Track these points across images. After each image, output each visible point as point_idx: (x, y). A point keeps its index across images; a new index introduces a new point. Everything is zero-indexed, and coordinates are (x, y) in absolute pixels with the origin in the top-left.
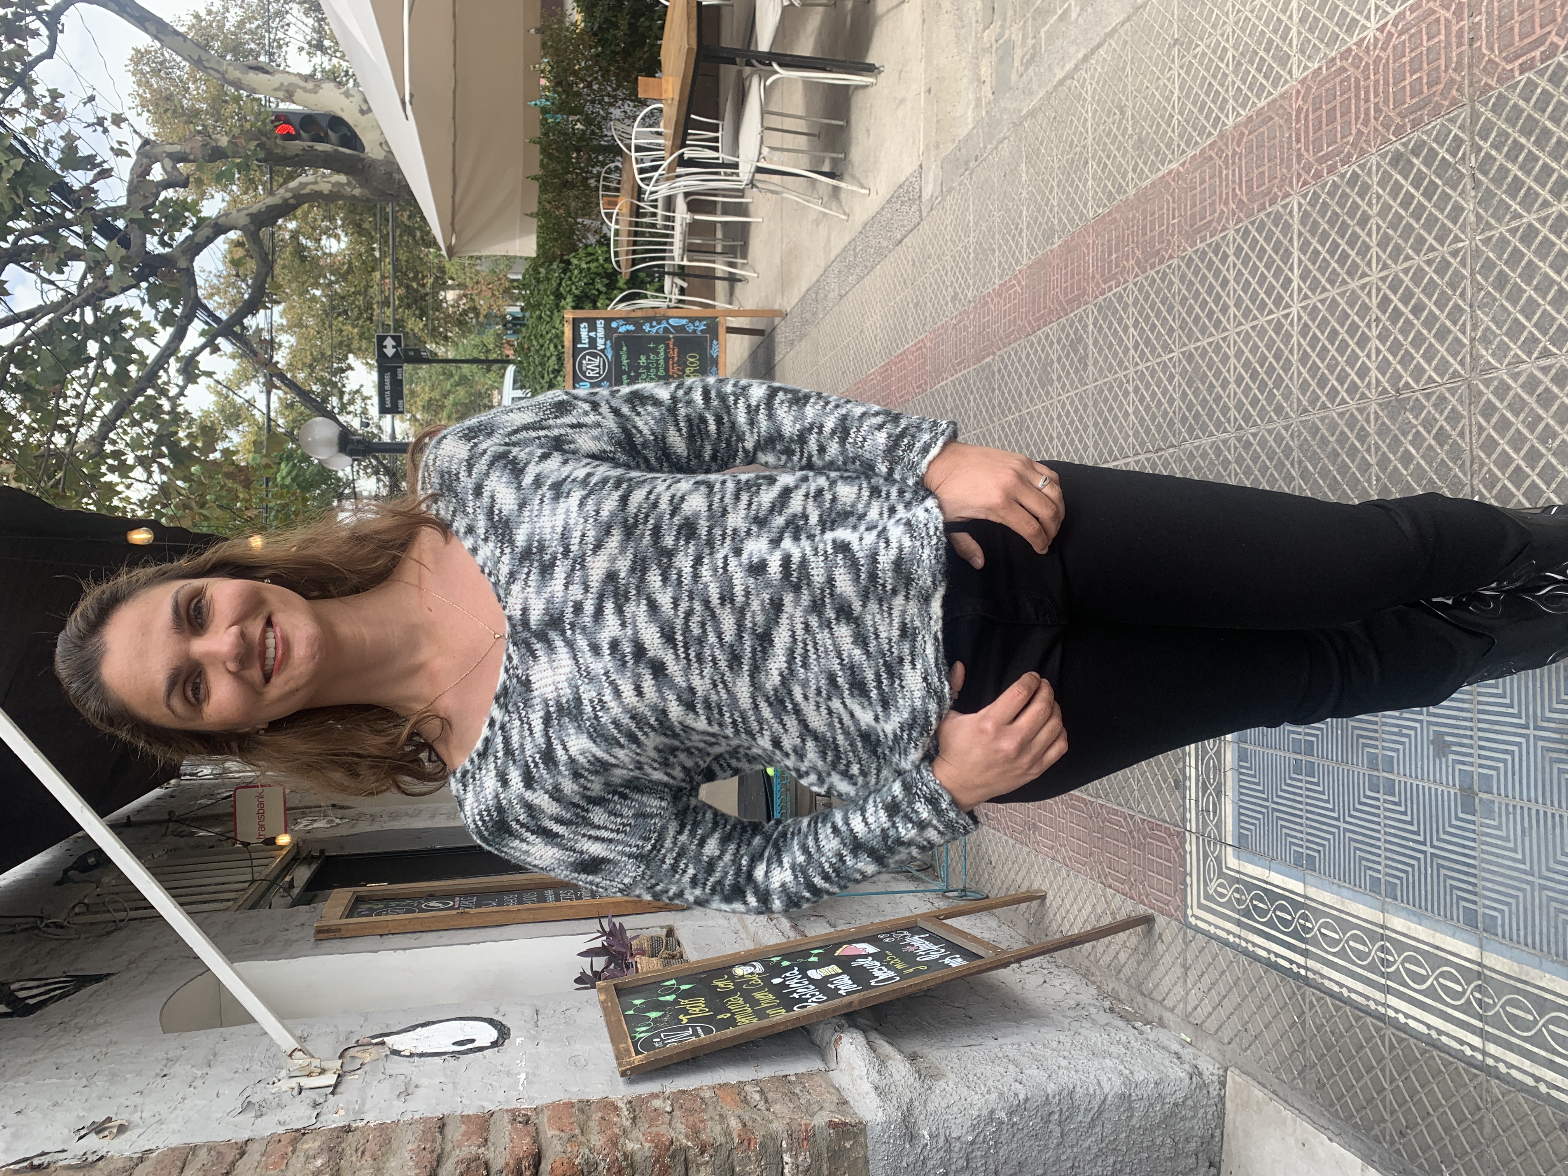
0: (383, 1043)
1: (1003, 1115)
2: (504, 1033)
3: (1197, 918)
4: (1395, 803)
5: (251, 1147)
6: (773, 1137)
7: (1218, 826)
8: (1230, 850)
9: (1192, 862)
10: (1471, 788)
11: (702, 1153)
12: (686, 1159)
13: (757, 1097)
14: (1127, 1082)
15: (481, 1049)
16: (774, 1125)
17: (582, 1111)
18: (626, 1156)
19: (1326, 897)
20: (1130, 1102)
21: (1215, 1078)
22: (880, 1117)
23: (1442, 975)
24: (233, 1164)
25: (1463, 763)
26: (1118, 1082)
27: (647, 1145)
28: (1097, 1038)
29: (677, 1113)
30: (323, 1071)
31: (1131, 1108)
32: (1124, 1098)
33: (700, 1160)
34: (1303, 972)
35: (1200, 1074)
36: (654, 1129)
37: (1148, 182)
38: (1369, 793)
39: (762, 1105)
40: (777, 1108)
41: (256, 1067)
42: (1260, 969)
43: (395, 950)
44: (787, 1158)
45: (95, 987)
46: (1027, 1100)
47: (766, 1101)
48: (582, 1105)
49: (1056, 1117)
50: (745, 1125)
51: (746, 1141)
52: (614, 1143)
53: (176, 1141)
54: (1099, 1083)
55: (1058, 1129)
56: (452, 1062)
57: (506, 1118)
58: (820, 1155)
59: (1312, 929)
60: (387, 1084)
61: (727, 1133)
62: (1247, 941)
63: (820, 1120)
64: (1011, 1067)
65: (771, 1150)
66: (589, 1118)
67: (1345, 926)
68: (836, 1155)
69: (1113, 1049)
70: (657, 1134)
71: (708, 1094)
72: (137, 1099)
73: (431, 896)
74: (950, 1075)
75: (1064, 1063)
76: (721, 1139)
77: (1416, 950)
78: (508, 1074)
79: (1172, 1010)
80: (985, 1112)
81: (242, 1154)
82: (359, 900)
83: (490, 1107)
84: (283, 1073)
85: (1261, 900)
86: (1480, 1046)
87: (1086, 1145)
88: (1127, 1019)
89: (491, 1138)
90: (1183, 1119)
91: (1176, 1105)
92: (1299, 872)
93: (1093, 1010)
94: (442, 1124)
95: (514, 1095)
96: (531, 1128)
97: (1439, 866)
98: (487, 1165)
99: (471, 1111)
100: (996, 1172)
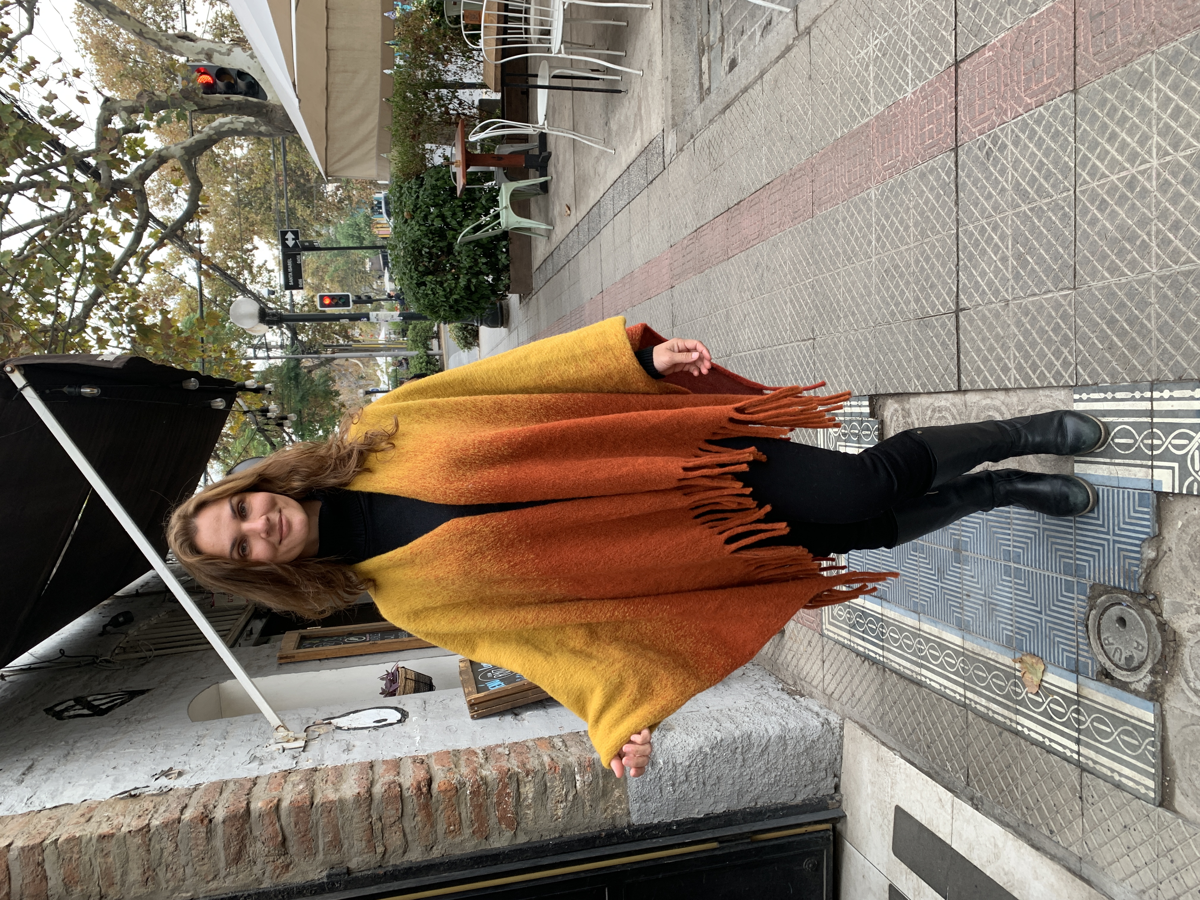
0: (330, 723)
1: (708, 749)
2: (405, 715)
3: (829, 630)
4: (923, 558)
5: (258, 781)
6: (570, 766)
10: (958, 548)
11: (527, 776)
12: (518, 779)
13: (560, 744)
14: (783, 728)
15: (391, 724)
16: (570, 759)
17: (455, 755)
18: (482, 778)
19: (892, 614)
20: (785, 741)
21: (837, 725)
23: (946, 655)
24: (250, 789)
25: (955, 534)
26: (778, 729)
27: (494, 772)
28: (770, 705)
29: (512, 755)
30: (296, 739)
31: (785, 744)
32: (782, 738)
33: (526, 780)
34: (882, 659)
35: (829, 723)
36: (499, 764)
38: (912, 552)
39: (563, 749)
40: (572, 750)
41: (254, 738)
42: (861, 659)
43: (331, 669)
44: (578, 777)
45: (141, 697)
46: (722, 740)
47: (566, 746)
48: (455, 752)
49: (740, 750)
50: (553, 760)
51: (553, 768)
52: (475, 771)
53: (214, 779)
54: (767, 730)
55: (741, 757)
56: (374, 732)
57: (410, 761)
58: (597, 775)
59: (885, 634)
60: (336, 745)
61: (542, 764)
62: (853, 642)
64: (715, 723)
65: (568, 773)
66: (459, 759)
67: (901, 630)
68: (607, 775)
69: (778, 711)
70: (501, 766)
71: (531, 744)
72: (184, 758)
73: (351, 634)
74: (677, 728)
75: (747, 719)
76: (538, 767)
77: (935, 642)
78: (409, 737)
79: (816, 688)
80: (696, 748)
81: (255, 784)
82: (303, 638)
83: (398, 755)
84: (272, 741)
85: (862, 619)
87: (758, 766)
88: (791, 694)
89: (402, 771)
90: (818, 749)
91: (813, 741)
92: (879, 600)
93: (770, 690)
94: (371, 766)
95: (413, 748)
96: (425, 766)
98: (400, 785)
99: (388, 758)
100: (704, 784)
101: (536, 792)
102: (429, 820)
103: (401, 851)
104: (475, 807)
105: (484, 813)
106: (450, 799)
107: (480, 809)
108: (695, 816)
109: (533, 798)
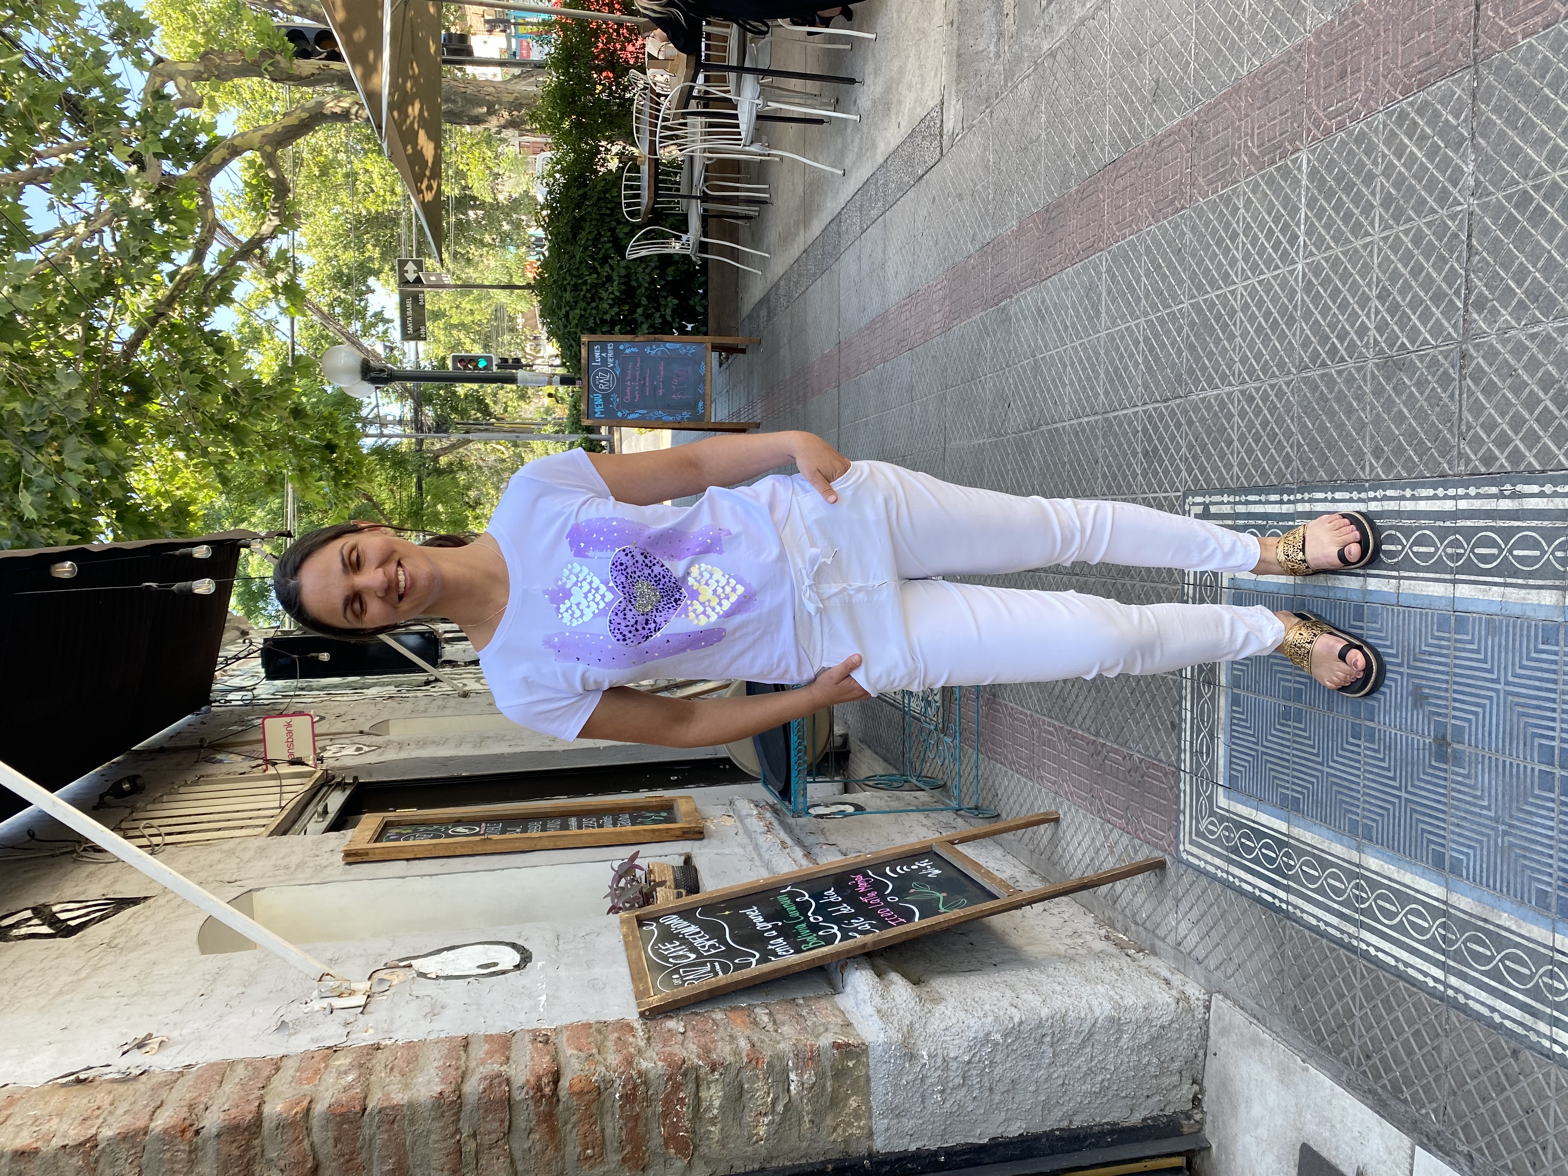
0: (410, 966)
1: (998, 1037)
2: (526, 957)
3: (1189, 853)
4: (1374, 750)
5: (284, 1063)
6: (780, 1057)
7: (1210, 767)
8: (1220, 789)
9: (1186, 800)
10: (1444, 738)
11: (713, 1071)
12: (697, 1077)
13: (766, 1019)
14: (1117, 1007)
15: (504, 972)
16: (781, 1046)
17: (599, 1031)
18: (640, 1074)
19: (1308, 837)
20: (1119, 1025)
21: (1200, 1003)
22: (882, 1038)
23: (1412, 911)
24: (269, 1078)
25: (1439, 714)
26: (1107, 1006)
27: (660, 1064)
28: (1092, 965)
29: (690, 1034)
30: (353, 992)
31: (1119, 1031)
32: (1113, 1021)
33: (711, 1078)
34: (1284, 906)
35: (1187, 999)
36: (667, 1049)
38: (1351, 740)
39: (770, 1027)
40: (785, 1029)
41: (292, 986)
42: (1246, 903)
43: (420, 876)
44: (792, 1076)
45: (134, 909)
46: (1021, 1023)
47: (775, 1023)
48: (599, 1026)
49: (1048, 1039)
50: (753, 1046)
51: (754, 1060)
52: (629, 1062)
53: (214, 1057)
54: (1090, 1007)
55: (1051, 1050)
56: (476, 984)
57: (528, 1038)
58: (824, 1073)
59: (1293, 867)
60: (414, 1005)
61: (736, 1053)
62: (1234, 876)
63: (825, 1041)
64: (1008, 993)
65: (777, 1069)
66: (606, 1038)
67: (1324, 864)
68: (840, 1073)
69: (1106, 976)
70: (670, 1054)
71: (719, 1016)
72: (176, 1017)
73: (459, 822)
74: (949, 999)
75: (1058, 988)
76: (730, 1059)
77: (1389, 888)
78: (530, 996)
79: (1163, 939)
80: (981, 1035)
81: (278, 1069)
82: (387, 825)
83: (510, 1027)
84: (316, 994)
85: (1249, 839)
86: (1442, 978)
87: (1076, 1064)
88: (1121, 946)
89: (513, 1055)
90: (1169, 1040)
91: (1163, 1027)
92: (1283, 813)
93: (1089, 938)
94: (466, 1043)
95: (534, 1016)
96: (550, 1047)
97: (1413, 811)
98: (508, 1082)
99: (494, 1031)
100: (991, 1089)
101: (725, 1098)
102: (553, 1138)
104: (628, 1119)
105: (641, 1129)
106: (588, 1105)
107: (633, 1121)
108: (975, 1141)
109: (721, 1107)
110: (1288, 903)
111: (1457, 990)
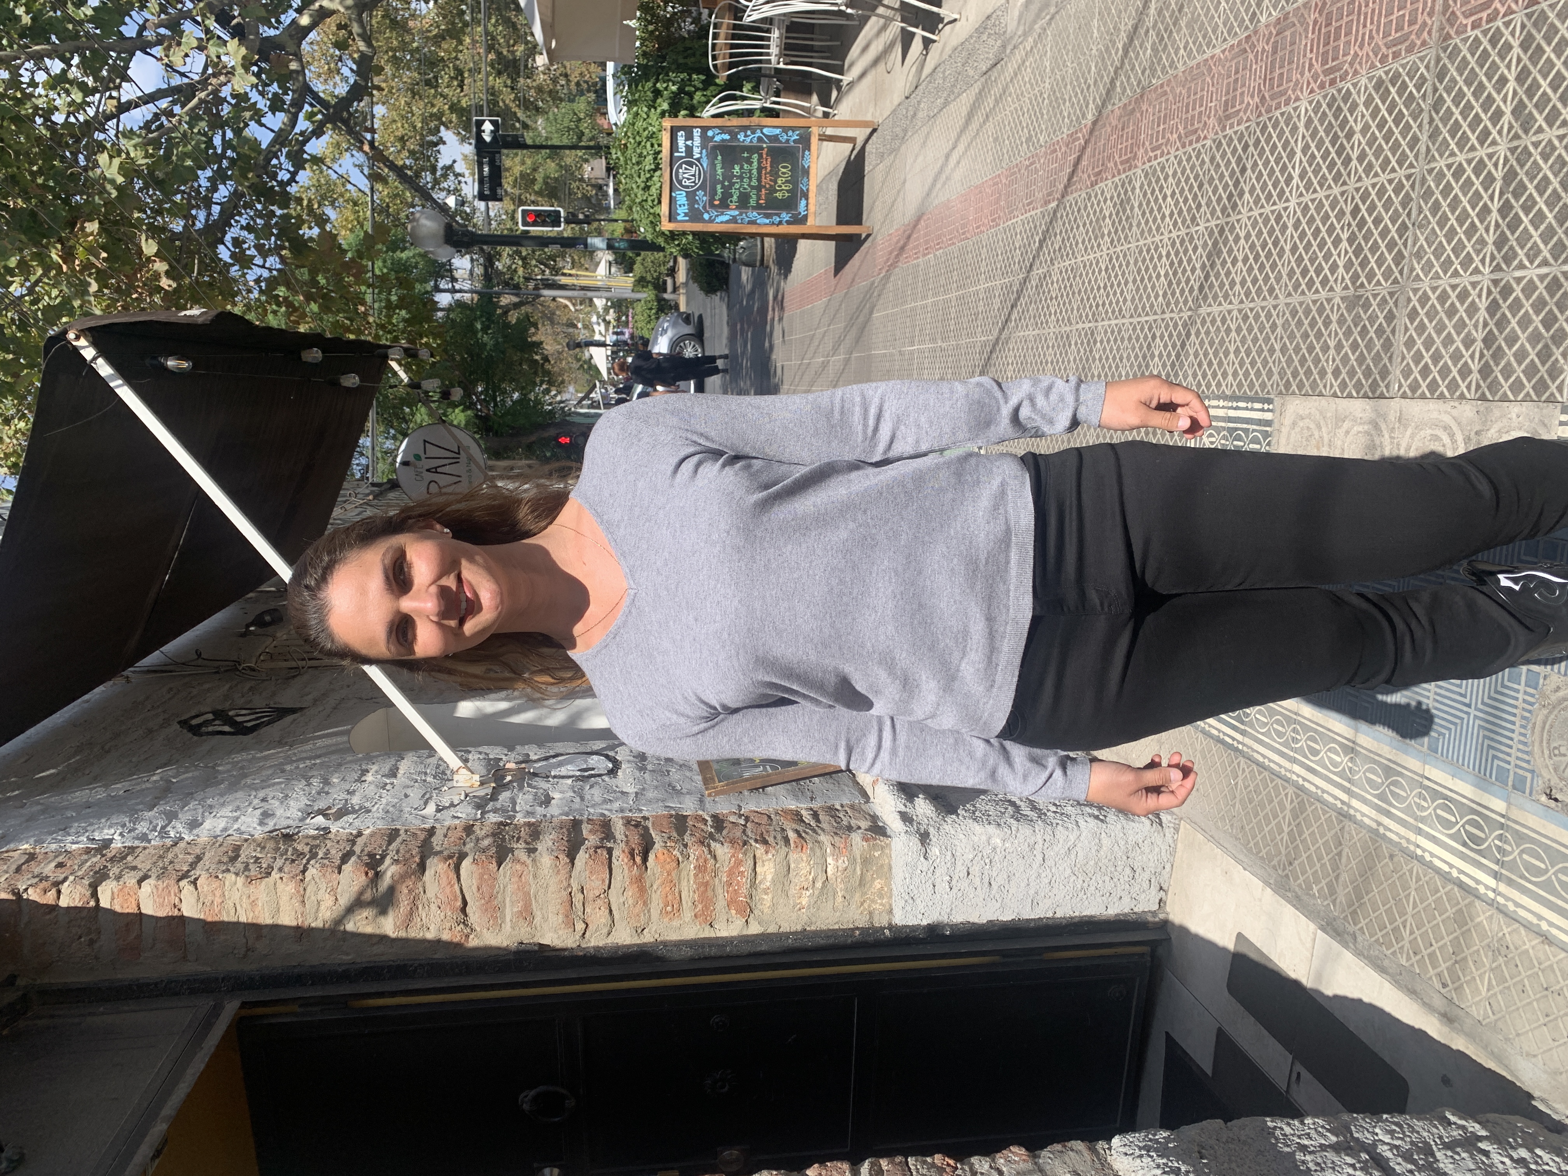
0: (524, 768)
1: (997, 841)
2: (617, 764)
5: (435, 832)
6: (821, 846)
11: (767, 854)
12: (755, 858)
13: (811, 818)
15: (600, 775)
16: (822, 837)
17: (677, 821)
18: (710, 852)
21: (1172, 825)
23: (1329, 749)
24: (426, 841)
27: (726, 846)
29: (749, 825)
30: (481, 784)
31: (1100, 843)
32: (1096, 835)
33: (765, 858)
34: (1239, 746)
35: (1160, 822)
36: (732, 836)
37: (1195, 62)
39: (813, 823)
40: (826, 827)
41: (430, 778)
44: (830, 861)
45: (293, 717)
46: (1018, 832)
47: (818, 822)
48: (678, 817)
49: (1039, 846)
50: (800, 837)
51: (800, 847)
52: (701, 843)
53: (381, 825)
54: (1077, 824)
56: (578, 783)
57: (622, 822)
58: (855, 861)
60: (529, 795)
61: (786, 841)
63: (858, 836)
65: (819, 855)
67: (1272, 713)
68: (868, 862)
70: (734, 840)
71: (773, 815)
72: (345, 796)
75: (1054, 809)
76: (781, 845)
77: (1316, 731)
78: (621, 793)
80: (984, 838)
81: (431, 836)
83: (608, 814)
84: (451, 783)
86: (1345, 800)
89: (610, 834)
94: (575, 824)
95: (626, 808)
96: (639, 830)
98: (609, 851)
99: (595, 817)
100: (991, 882)
101: (776, 874)
102: (641, 896)
103: (605, 931)
104: (700, 885)
105: (710, 893)
106: (669, 874)
107: (705, 888)
108: (976, 921)
109: (773, 881)
110: (1244, 745)
111: (1356, 810)
